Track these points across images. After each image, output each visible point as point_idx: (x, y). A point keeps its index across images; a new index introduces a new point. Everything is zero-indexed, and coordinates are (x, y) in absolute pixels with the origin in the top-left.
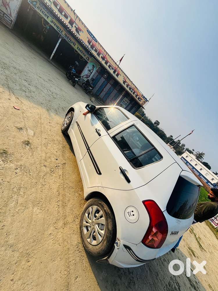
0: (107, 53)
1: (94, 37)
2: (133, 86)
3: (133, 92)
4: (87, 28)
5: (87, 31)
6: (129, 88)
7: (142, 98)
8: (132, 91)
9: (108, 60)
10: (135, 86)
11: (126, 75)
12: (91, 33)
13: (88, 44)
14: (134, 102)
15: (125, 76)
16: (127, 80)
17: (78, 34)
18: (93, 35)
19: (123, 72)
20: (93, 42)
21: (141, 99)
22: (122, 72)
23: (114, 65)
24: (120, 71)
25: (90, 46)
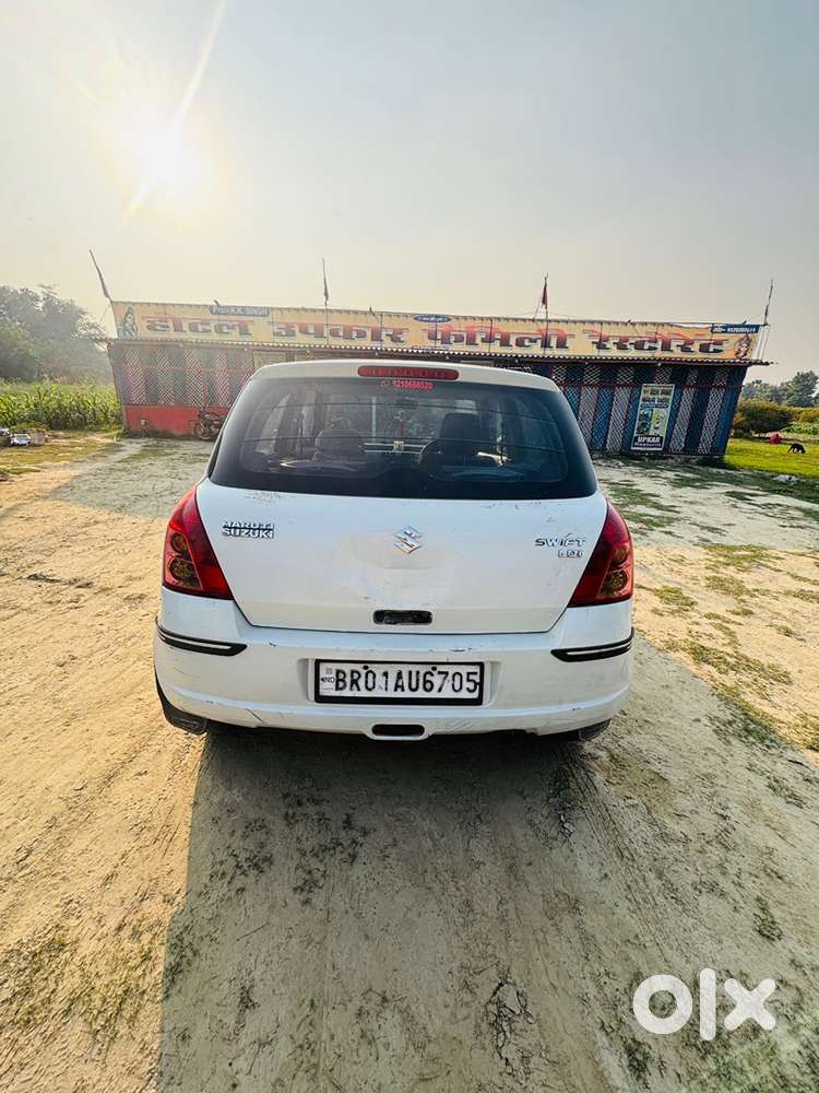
0: (491, 319)
1: (437, 317)
2: (642, 332)
3: (659, 345)
4: (412, 315)
5: (416, 319)
6: (632, 347)
7: (717, 337)
8: (652, 345)
9: (505, 331)
10: (654, 324)
11: (592, 322)
12: (425, 316)
13: (431, 344)
14: (692, 378)
15: (588, 327)
16: (606, 331)
17: (400, 345)
18: (432, 316)
19: (575, 322)
20: (442, 327)
21: (719, 343)
22: (572, 325)
23: (532, 329)
24: (562, 326)
25: (439, 344)
